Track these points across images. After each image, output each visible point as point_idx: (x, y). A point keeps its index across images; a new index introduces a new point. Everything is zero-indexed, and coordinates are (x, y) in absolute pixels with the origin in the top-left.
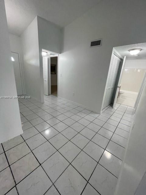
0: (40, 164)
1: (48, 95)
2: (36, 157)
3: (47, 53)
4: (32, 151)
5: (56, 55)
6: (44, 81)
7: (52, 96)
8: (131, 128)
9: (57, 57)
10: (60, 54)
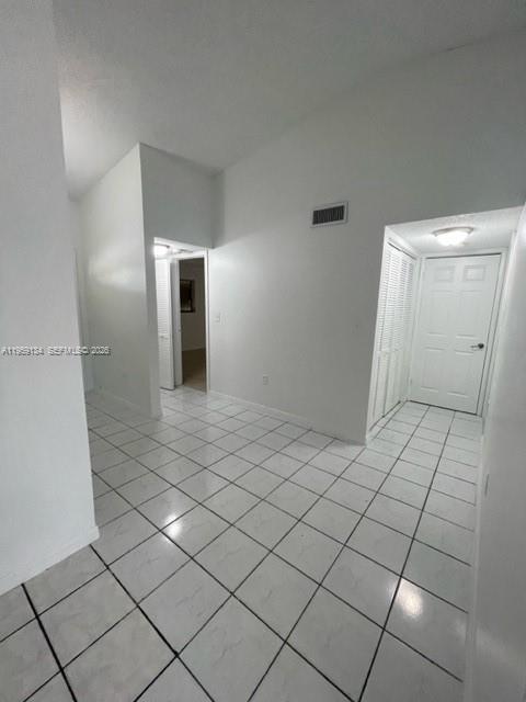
0: (177, 655)
1: (170, 386)
2: (156, 629)
3: (168, 247)
4: (138, 606)
5: (198, 253)
6: (160, 340)
7: (187, 389)
8: (480, 488)
9: (203, 259)
10: (213, 248)
